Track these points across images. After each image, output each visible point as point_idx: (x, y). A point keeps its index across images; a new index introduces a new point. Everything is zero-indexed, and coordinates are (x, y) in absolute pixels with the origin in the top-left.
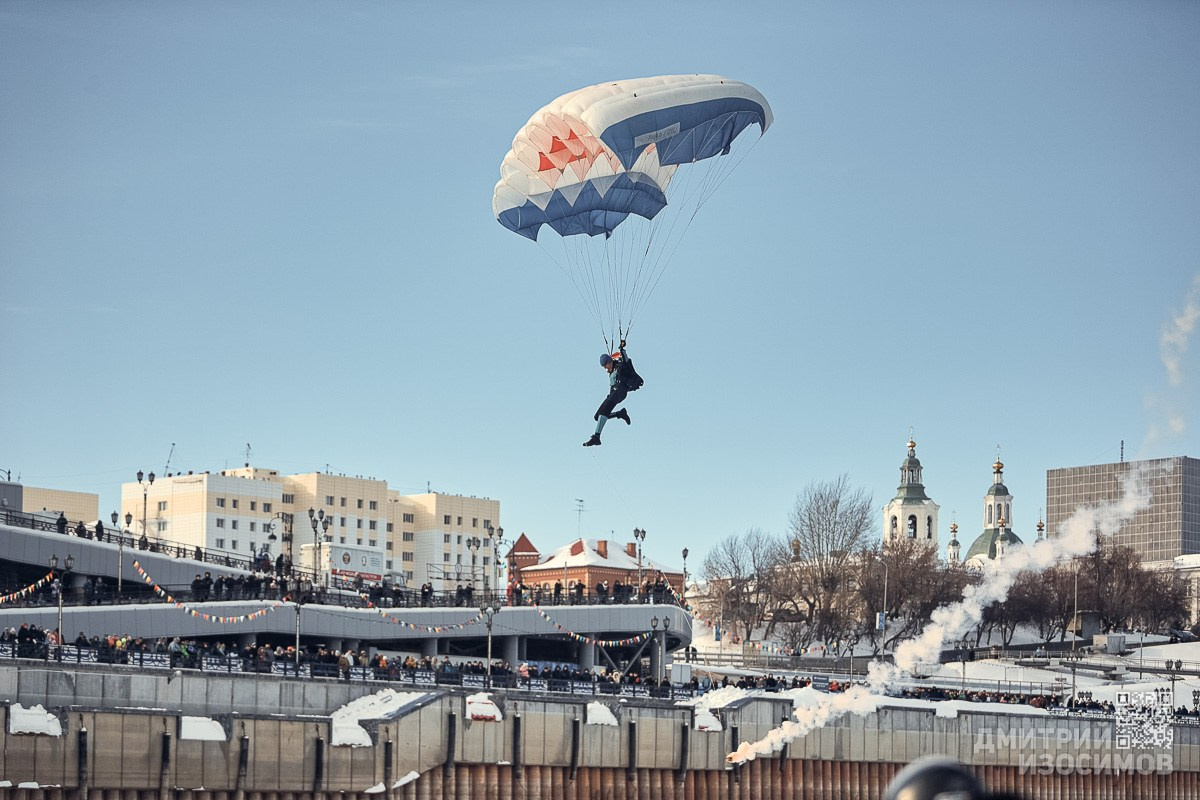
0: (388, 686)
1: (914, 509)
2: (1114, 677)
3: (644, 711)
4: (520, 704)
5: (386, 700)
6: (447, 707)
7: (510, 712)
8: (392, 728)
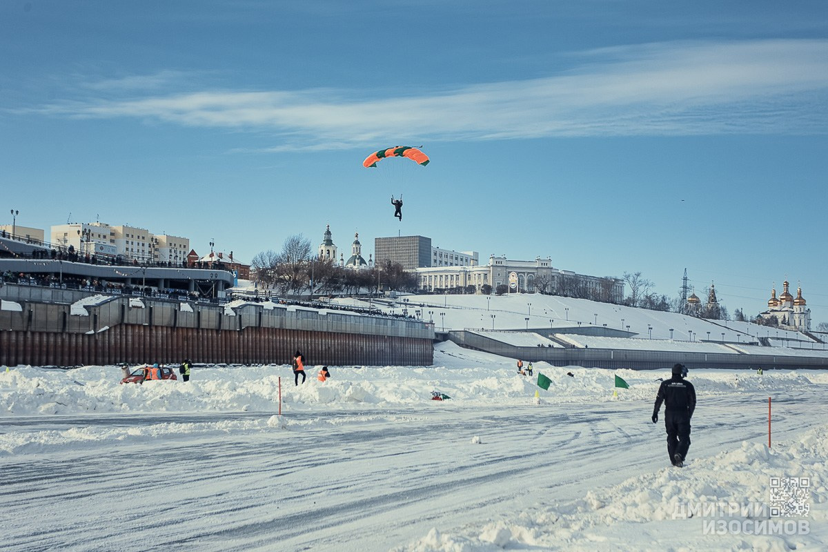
0: (99, 293)
1: (328, 248)
2: (391, 306)
3: (204, 307)
4: (153, 302)
5: (98, 299)
6: (121, 302)
7: (148, 305)
8: (97, 309)
